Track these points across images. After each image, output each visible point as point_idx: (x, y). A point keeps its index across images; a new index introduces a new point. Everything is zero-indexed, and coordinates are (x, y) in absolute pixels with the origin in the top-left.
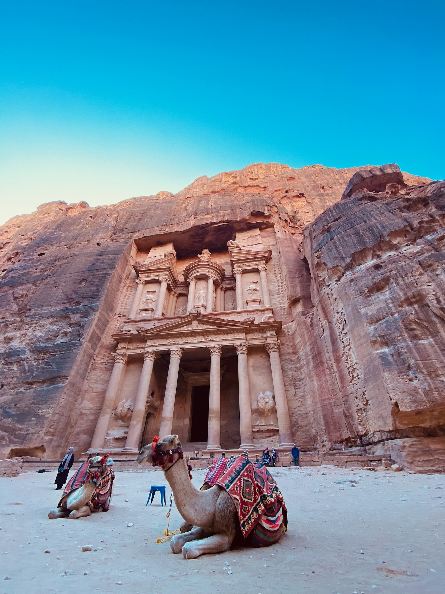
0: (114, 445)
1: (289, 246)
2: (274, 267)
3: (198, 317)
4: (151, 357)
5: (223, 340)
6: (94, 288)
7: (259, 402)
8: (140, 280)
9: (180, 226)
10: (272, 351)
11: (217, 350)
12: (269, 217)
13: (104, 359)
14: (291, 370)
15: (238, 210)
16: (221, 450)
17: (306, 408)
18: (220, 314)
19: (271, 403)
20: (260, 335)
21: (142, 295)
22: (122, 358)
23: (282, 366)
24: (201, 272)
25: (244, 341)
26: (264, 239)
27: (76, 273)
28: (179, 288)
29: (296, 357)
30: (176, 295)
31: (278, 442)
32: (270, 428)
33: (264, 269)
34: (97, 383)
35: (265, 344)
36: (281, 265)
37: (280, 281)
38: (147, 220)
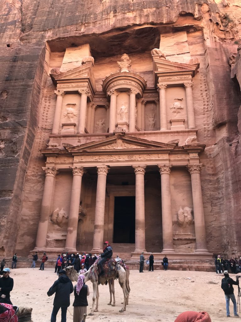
0: (55, 245)
1: (219, 59)
2: (201, 82)
3: (123, 136)
4: (80, 172)
5: (147, 160)
6: (17, 101)
7: (179, 216)
8: (59, 91)
9: (97, 26)
10: (193, 173)
11: (142, 169)
12: (200, 19)
13: (34, 171)
14: (210, 190)
15: (164, 9)
16: (146, 253)
17: (220, 223)
18: (145, 134)
19: (189, 217)
20: (183, 157)
21: (62, 108)
22: (53, 172)
23: (201, 186)
24: (122, 84)
25: (168, 162)
26: (191, 47)
28: (97, 99)
29: (215, 178)
30: (94, 107)
31: (194, 248)
32: (187, 237)
33: (191, 85)
34: (31, 194)
35: (187, 166)
36: (209, 81)
37: (206, 100)
38: (58, 15)
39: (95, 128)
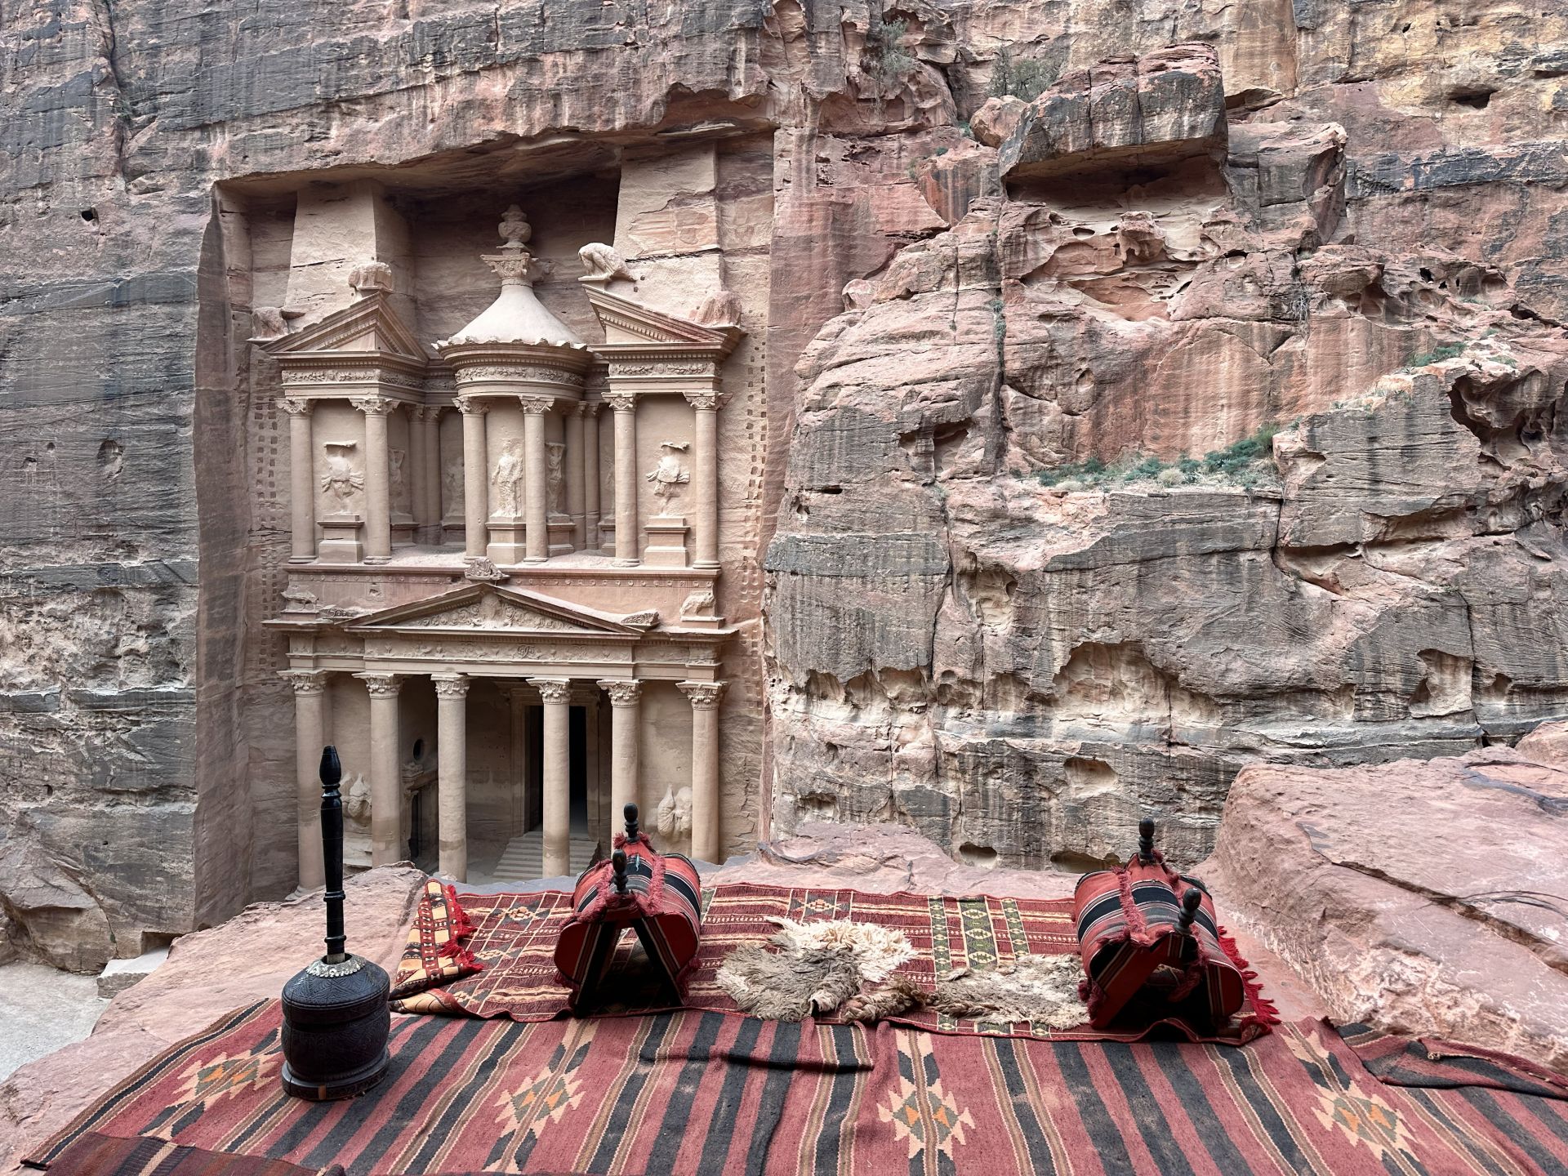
3: (497, 589)
4: (388, 689)
5: (574, 664)
6: (154, 486)
7: (659, 816)
8: (292, 403)
10: (696, 709)
11: (558, 692)
12: (754, 101)
13: (263, 670)
14: (744, 748)
19: (684, 819)
21: (313, 459)
22: (312, 685)
24: (488, 381)
25: (629, 672)
27: (72, 408)
30: (434, 414)
34: (269, 738)
37: (760, 451)
39: (445, 491)
